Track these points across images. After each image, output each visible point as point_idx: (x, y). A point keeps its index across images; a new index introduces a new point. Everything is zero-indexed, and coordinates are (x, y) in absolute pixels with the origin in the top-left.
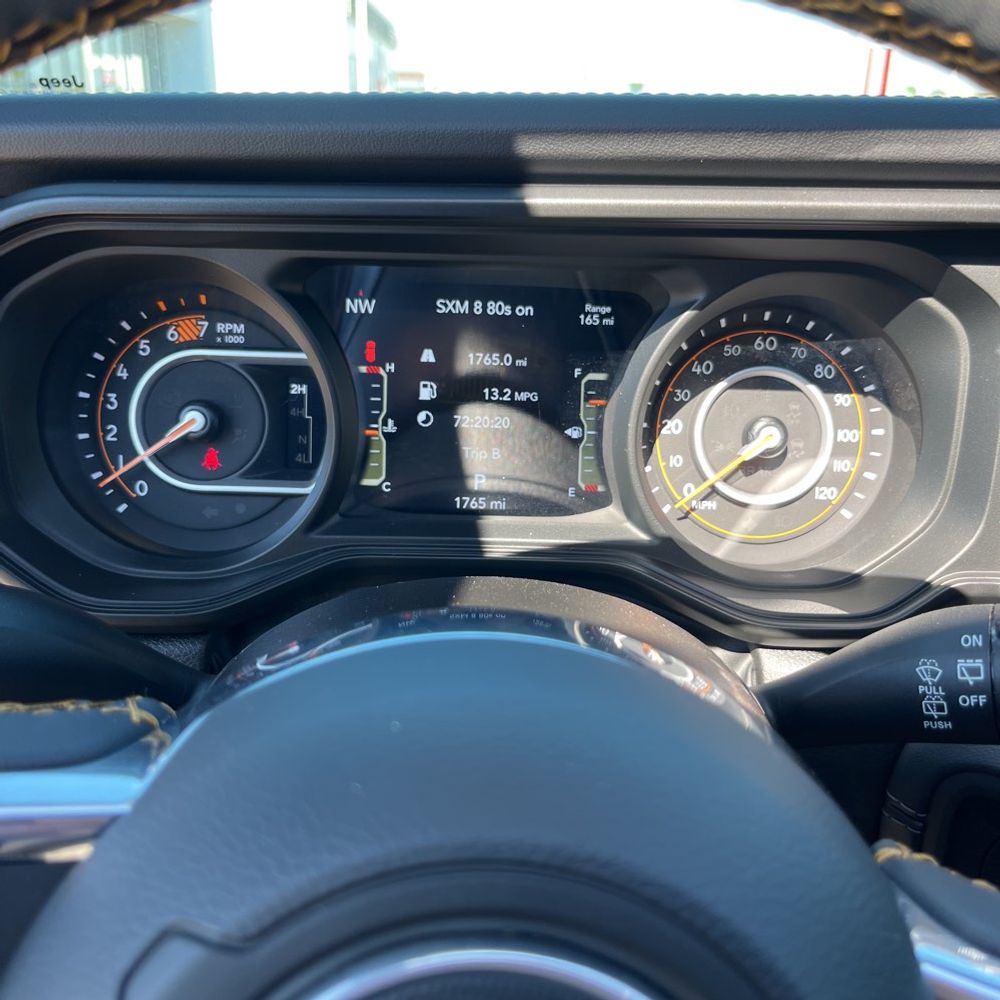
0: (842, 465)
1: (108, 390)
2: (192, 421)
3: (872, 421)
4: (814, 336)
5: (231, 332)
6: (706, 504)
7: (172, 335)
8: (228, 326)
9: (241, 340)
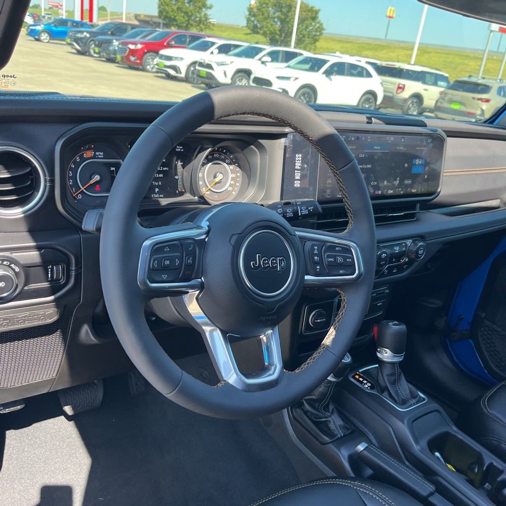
0: (232, 182)
1: (69, 171)
2: (97, 178)
3: (237, 172)
4: (225, 153)
5: (100, 155)
6: (207, 192)
7: (85, 156)
8: (99, 153)
9: (102, 156)
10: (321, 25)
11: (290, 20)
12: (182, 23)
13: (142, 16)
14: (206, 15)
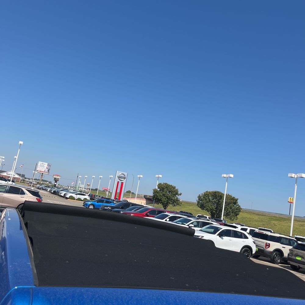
10: (240, 206)
11: (221, 203)
12: (165, 202)
13: (148, 196)
14: (177, 198)
